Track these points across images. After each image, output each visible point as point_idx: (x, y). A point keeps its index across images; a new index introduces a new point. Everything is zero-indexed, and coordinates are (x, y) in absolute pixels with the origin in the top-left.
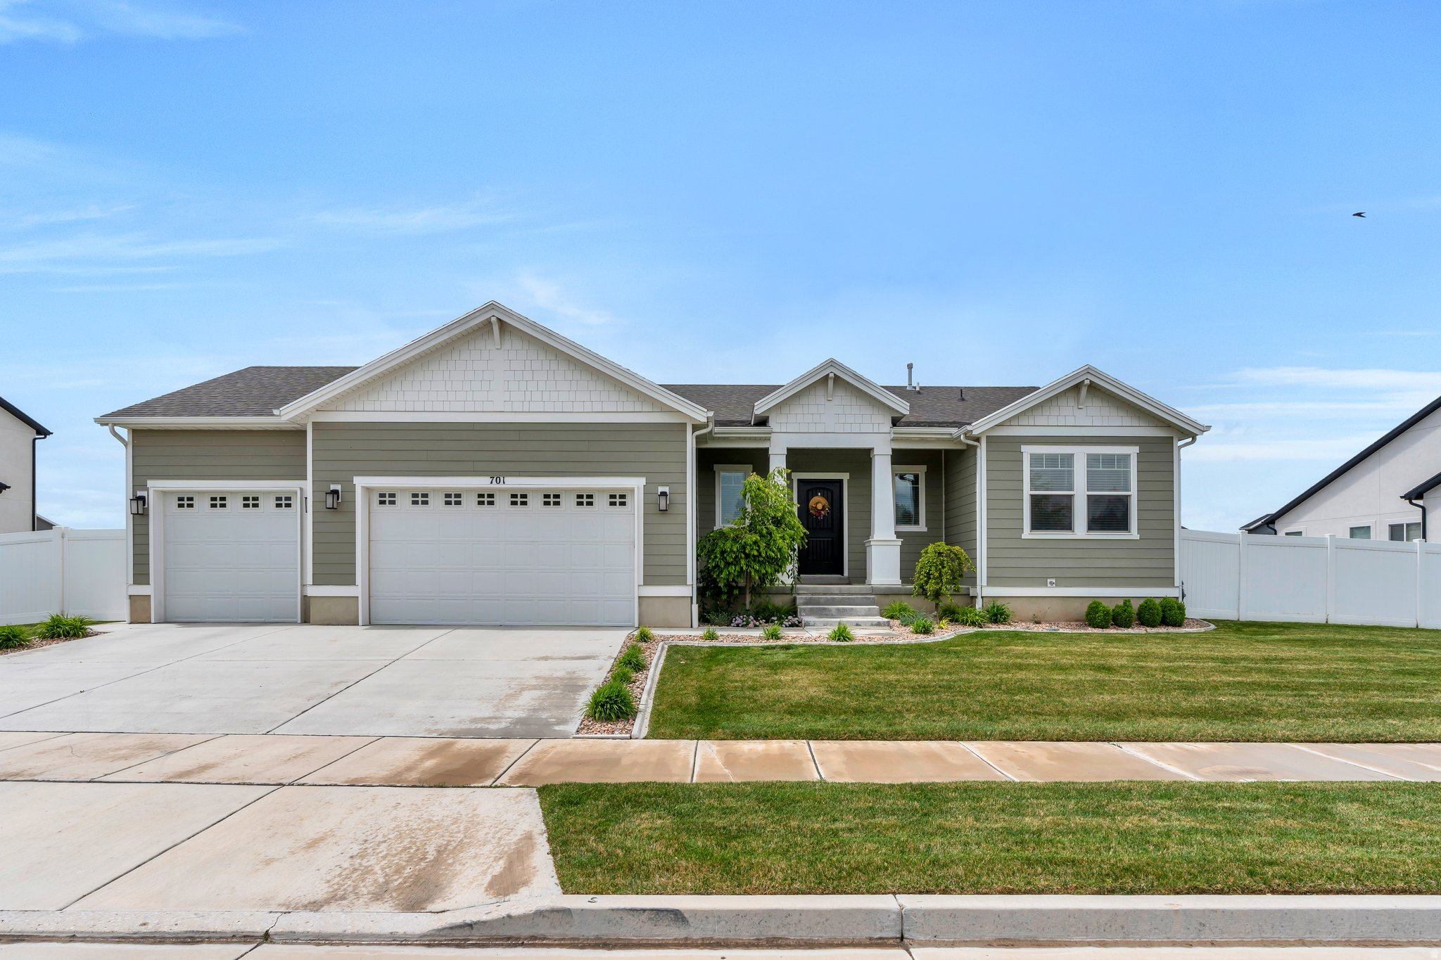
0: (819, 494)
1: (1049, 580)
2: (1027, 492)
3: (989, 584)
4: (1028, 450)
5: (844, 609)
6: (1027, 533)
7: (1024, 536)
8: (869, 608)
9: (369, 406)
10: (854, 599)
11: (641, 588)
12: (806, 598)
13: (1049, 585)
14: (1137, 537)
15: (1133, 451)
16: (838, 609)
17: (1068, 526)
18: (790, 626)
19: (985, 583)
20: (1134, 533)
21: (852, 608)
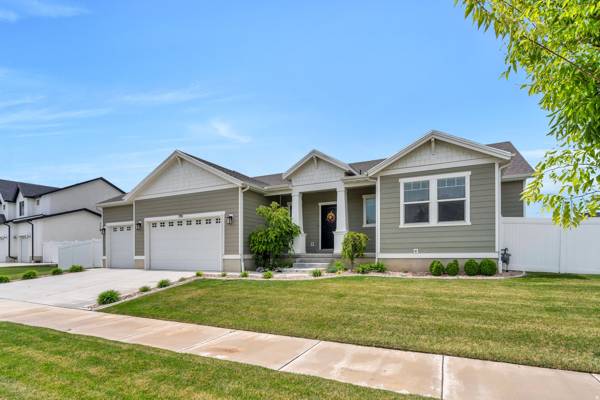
0: (332, 212)
1: (414, 250)
2: (402, 203)
3: (381, 252)
4: (402, 181)
5: (312, 265)
6: (402, 225)
7: (400, 227)
8: (323, 264)
9: (153, 193)
10: (320, 260)
11: (224, 255)
12: (300, 260)
13: (414, 252)
14: (470, 224)
15: (467, 175)
16: (309, 265)
17: (427, 220)
18: (278, 272)
19: (379, 251)
20: (468, 221)
21: (315, 264)
